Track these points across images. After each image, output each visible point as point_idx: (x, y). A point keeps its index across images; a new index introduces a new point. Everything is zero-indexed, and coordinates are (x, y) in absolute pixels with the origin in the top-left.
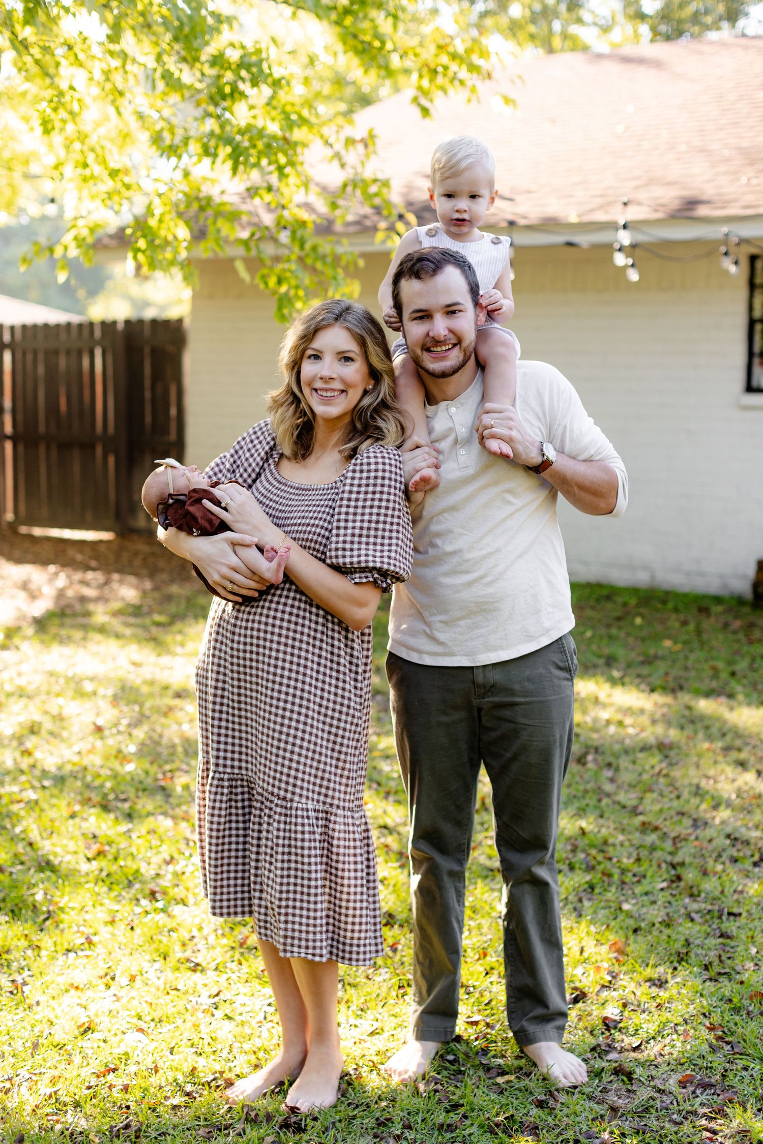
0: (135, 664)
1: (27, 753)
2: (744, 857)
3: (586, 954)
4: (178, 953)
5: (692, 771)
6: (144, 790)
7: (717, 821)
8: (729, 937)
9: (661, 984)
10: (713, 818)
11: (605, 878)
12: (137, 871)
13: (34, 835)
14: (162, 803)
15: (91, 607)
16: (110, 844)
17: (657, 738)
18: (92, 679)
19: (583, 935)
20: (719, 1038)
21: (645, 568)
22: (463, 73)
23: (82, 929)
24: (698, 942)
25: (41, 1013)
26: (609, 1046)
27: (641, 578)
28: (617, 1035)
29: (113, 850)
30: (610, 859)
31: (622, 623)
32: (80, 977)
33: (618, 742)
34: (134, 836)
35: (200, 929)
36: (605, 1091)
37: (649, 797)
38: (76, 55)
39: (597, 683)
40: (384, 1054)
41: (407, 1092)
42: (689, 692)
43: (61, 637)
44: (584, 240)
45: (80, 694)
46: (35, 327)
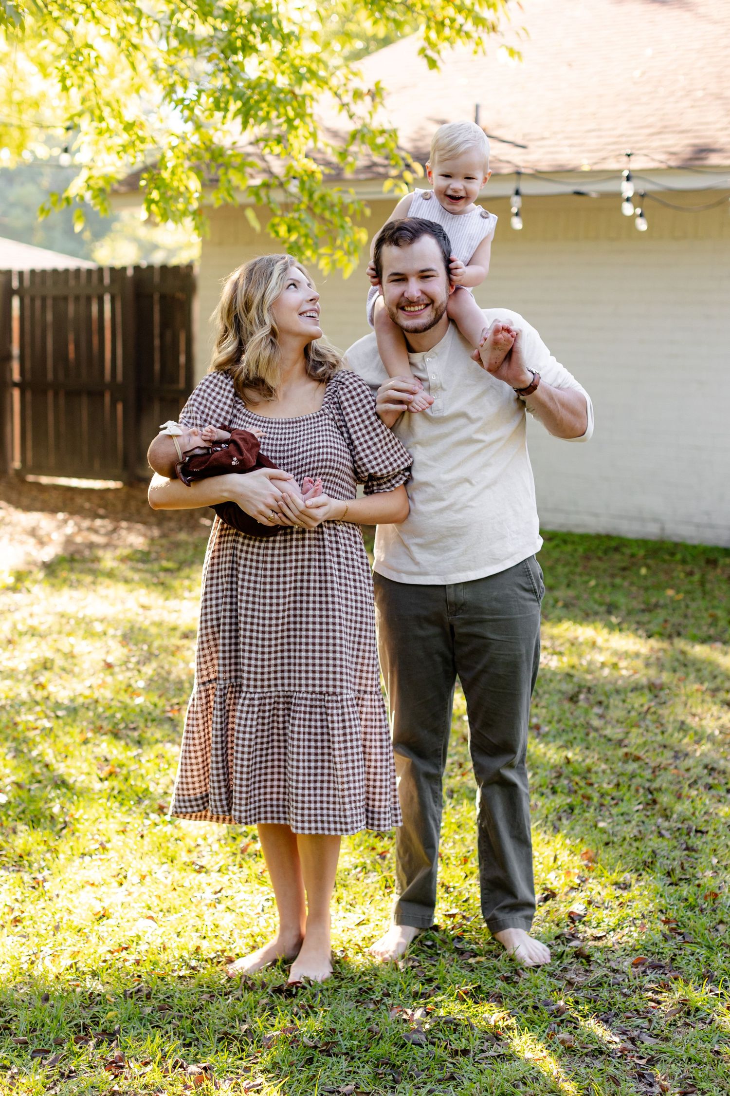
0: (143, 607)
1: (41, 686)
2: (719, 784)
3: (559, 863)
4: (184, 857)
5: (679, 709)
6: (153, 720)
7: (698, 754)
8: (695, 851)
9: (626, 887)
10: (695, 751)
11: (585, 801)
12: (147, 789)
13: (50, 758)
14: (170, 732)
15: (100, 553)
16: (121, 766)
17: (649, 680)
18: (102, 621)
19: (558, 846)
20: (671, 930)
21: (655, 520)
22: (469, 26)
23: (96, 837)
24: (664, 853)
25: (60, 903)
26: (573, 935)
27: (651, 531)
28: (581, 927)
29: (124, 771)
30: (591, 785)
31: (627, 573)
32: (95, 875)
33: (610, 683)
34: (143, 760)
35: (205, 839)
36: (565, 970)
37: (635, 731)
38: (93, 13)
39: (595, 629)
40: (370, 939)
41: (388, 968)
42: (686, 638)
43: (71, 582)
44: (593, 188)
45: (90, 634)
46: (44, 272)
